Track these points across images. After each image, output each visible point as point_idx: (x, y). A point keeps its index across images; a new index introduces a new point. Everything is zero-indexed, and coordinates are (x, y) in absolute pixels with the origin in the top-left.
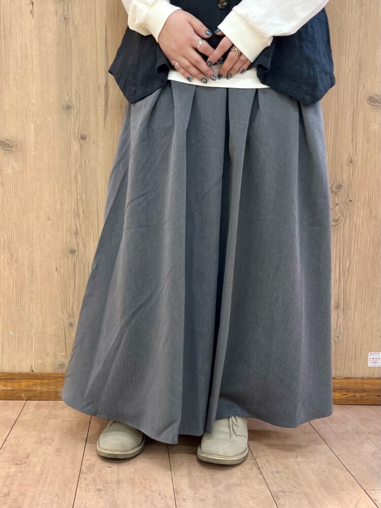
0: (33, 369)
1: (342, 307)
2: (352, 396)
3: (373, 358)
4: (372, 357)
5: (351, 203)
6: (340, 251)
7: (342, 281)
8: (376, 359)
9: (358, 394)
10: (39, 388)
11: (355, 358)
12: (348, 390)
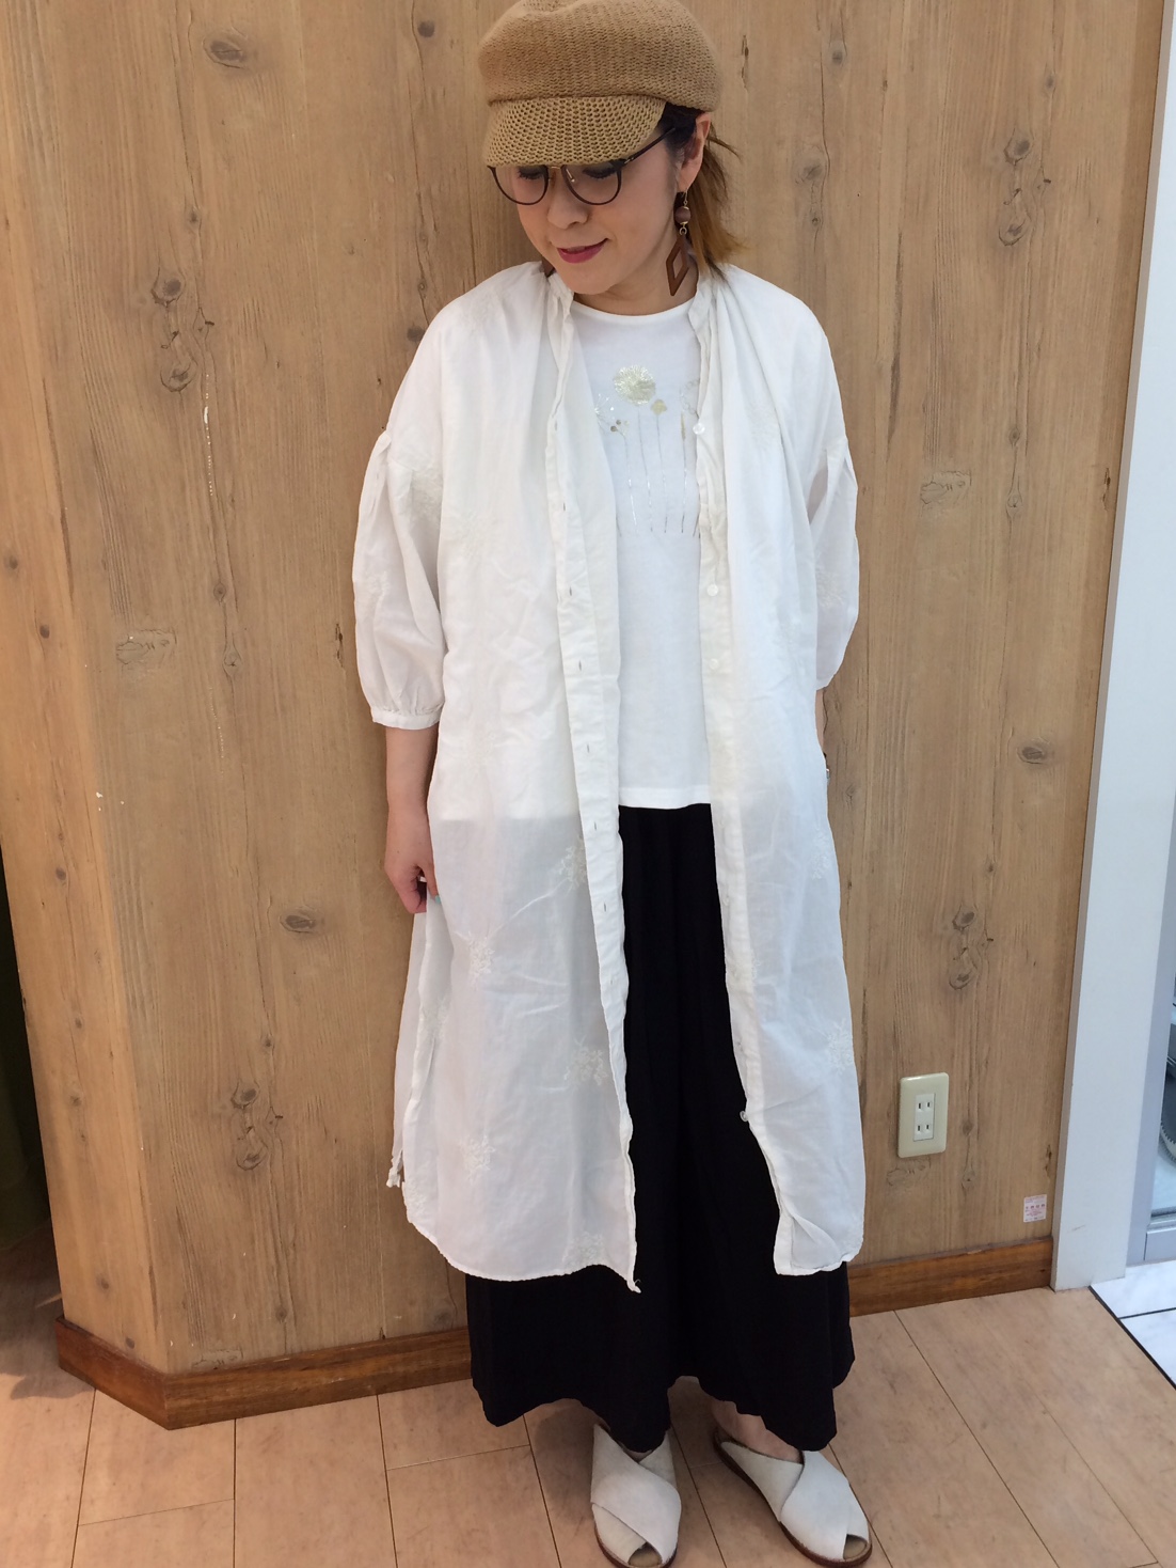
0: (385, 1333)
1: (975, 1127)
2: (996, 1280)
3: (1032, 1207)
4: (1032, 1204)
5: (992, 943)
6: (971, 1031)
7: (976, 1081)
8: (1038, 1206)
9: (1006, 1275)
10: (400, 1369)
11: (1001, 1212)
12: (988, 1271)
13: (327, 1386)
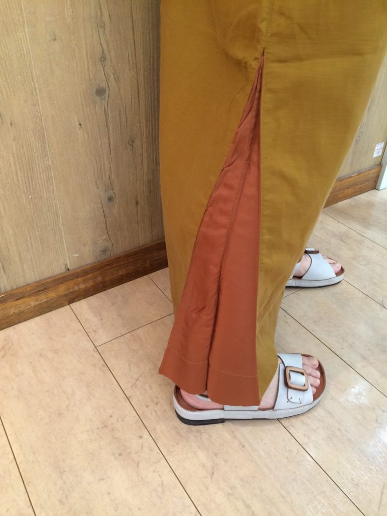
0: (69, 267)
2: (358, 188)
8: (380, 148)
10: (82, 286)
11: (367, 152)
12: (357, 184)
13: (35, 306)
